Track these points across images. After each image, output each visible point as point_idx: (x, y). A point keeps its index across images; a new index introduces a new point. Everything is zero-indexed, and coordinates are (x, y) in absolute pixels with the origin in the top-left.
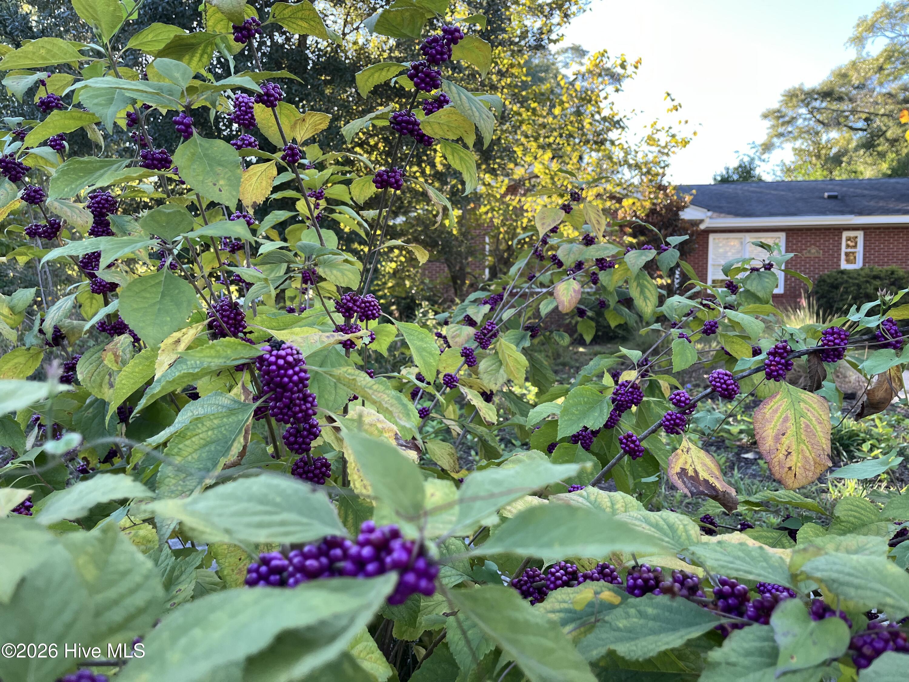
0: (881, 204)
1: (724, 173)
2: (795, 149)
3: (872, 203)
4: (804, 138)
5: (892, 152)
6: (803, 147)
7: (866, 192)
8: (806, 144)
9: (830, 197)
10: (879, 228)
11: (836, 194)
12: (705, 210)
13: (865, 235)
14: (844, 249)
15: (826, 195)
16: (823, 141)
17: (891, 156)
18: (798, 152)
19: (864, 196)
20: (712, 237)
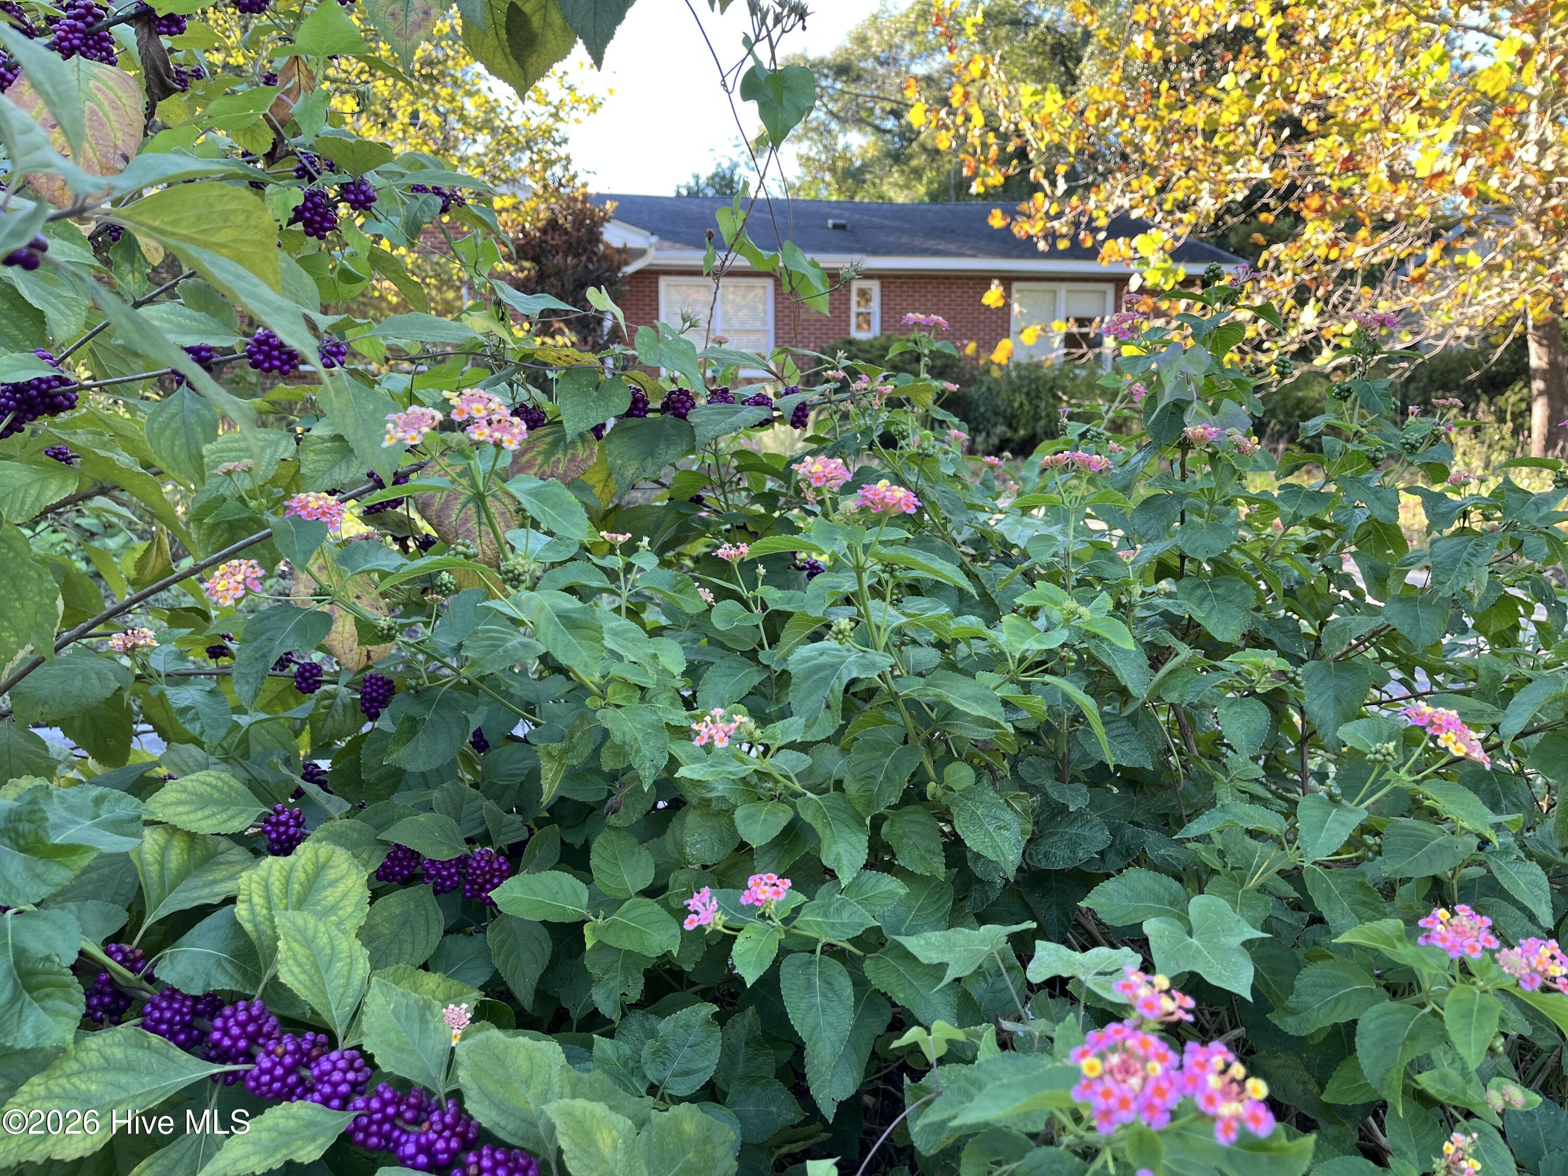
0: (904, 239)
1: (692, 183)
2: (800, 157)
3: (892, 239)
4: (811, 139)
5: (931, 169)
6: (812, 154)
7: (886, 222)
8: (815, 149)
9: (835, 226)
10: (899, 277)
11: (843, 222)
12: (647, 234)
13: (882, 287)
14: (854, 308)
15: (830, 222)
16: (840, 147)
17: (929, 174)
18: (806, 161)
19: (882, 228)
20: (663, 282)
